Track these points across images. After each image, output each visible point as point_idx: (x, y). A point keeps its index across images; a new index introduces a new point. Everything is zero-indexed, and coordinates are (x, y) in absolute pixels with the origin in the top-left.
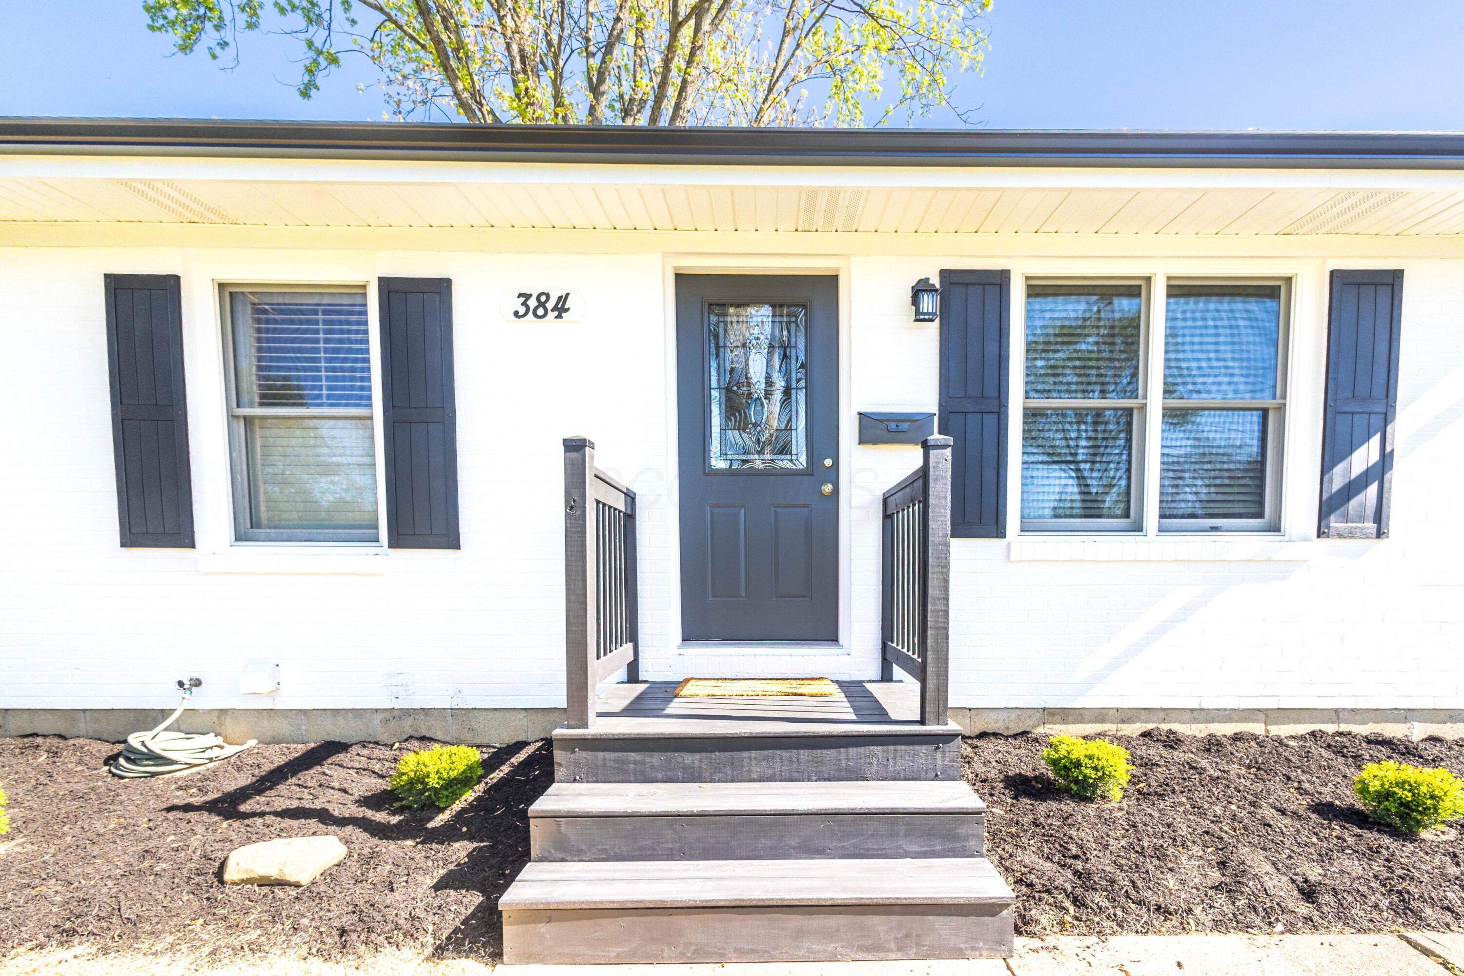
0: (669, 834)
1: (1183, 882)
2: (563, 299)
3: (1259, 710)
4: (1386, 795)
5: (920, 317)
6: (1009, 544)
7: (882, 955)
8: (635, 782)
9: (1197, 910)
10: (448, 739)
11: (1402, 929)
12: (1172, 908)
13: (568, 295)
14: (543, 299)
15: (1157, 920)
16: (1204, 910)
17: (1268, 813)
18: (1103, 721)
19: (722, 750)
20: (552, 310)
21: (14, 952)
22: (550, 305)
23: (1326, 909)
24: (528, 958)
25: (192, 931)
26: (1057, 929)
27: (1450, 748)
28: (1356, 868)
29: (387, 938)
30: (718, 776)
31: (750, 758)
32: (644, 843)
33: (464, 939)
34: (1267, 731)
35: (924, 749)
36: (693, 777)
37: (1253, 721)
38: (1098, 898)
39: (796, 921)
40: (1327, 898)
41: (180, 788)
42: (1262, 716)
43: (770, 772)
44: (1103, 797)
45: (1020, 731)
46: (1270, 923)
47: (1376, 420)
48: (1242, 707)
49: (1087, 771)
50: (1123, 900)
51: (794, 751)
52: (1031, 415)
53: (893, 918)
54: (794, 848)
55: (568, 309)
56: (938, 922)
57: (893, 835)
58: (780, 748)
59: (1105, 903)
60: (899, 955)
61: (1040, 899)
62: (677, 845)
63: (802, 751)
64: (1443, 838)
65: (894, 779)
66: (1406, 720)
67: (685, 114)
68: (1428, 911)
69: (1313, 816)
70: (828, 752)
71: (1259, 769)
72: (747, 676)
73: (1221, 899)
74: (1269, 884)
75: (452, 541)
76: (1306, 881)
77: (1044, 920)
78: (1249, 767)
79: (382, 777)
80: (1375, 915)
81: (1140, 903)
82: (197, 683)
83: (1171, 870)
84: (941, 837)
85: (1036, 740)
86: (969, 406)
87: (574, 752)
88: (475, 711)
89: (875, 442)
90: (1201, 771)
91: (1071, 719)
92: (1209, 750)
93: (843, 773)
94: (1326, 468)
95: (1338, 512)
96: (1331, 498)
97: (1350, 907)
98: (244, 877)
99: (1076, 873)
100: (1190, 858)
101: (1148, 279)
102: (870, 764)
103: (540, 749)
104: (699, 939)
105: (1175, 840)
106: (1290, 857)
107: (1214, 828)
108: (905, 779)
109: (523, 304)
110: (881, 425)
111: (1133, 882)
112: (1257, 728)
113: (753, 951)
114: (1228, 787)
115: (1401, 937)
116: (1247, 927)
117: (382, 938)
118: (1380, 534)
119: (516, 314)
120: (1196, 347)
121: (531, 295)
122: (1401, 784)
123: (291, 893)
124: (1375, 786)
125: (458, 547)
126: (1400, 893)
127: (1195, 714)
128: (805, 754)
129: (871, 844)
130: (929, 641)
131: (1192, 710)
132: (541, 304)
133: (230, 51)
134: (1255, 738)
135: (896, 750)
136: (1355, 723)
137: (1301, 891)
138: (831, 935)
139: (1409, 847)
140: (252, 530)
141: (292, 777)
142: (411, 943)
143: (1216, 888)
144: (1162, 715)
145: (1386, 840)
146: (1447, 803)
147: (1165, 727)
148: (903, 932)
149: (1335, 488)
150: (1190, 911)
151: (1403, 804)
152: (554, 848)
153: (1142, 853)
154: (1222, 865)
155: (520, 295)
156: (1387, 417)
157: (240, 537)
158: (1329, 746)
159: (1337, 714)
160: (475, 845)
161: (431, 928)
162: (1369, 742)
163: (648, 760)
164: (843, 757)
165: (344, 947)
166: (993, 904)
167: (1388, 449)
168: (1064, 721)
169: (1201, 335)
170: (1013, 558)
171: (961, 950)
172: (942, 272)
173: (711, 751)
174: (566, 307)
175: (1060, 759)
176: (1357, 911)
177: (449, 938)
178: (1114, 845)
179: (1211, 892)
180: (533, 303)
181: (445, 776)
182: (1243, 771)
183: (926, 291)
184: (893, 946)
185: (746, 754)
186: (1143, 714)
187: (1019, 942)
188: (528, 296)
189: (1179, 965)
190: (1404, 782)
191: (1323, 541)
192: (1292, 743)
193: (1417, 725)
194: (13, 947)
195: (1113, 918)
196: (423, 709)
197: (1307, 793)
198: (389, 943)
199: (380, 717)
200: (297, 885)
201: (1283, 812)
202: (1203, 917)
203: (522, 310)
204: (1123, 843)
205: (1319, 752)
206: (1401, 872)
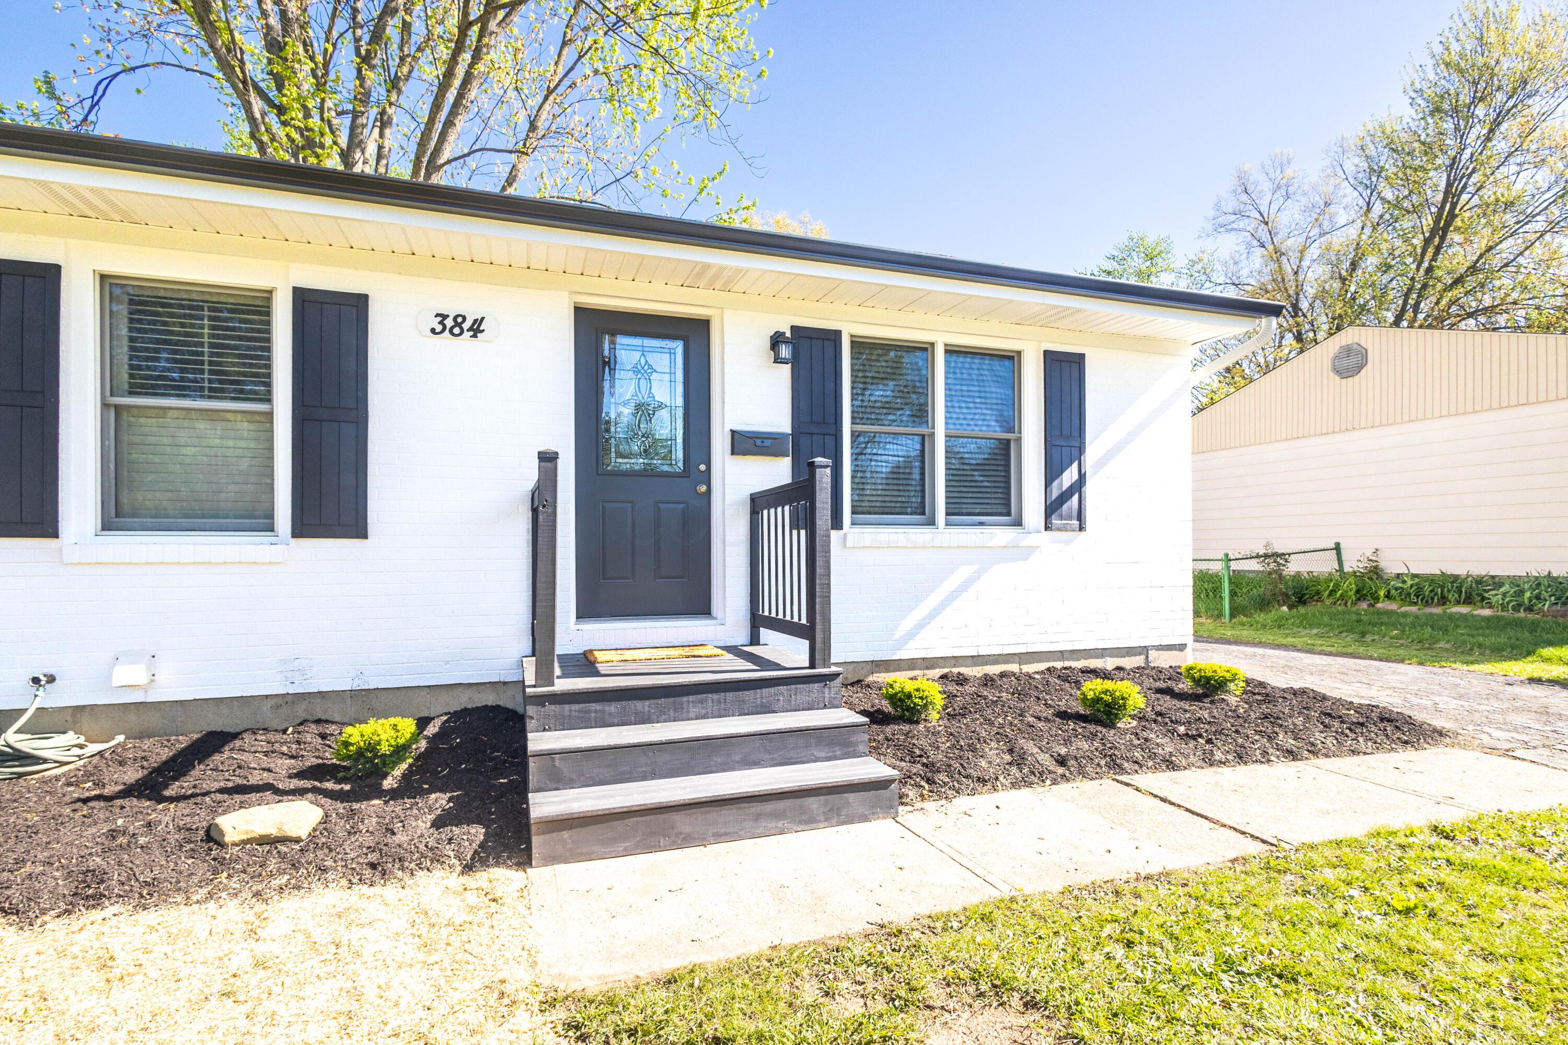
0: (643, 760)
1: (990, 763)
2: (478, 322)
3: (1015, 654)
4: (1097, 700)
5: (778, 360)
6: (845, 535)
7: (814, 825)
8: (596, 727)
9: (1001, 778)
10: (346, 720)
11: (1114, 777)
12: (987, 778)
13: (483, 318)
14: (460, 320)
15: (979, 787)
16: (1005, 777)
17: (1031, 719)
18: (913, 669)
19: (666, 696)
20: (468, 330)
21: (39, 921)
22: (466, 326)
23: (1072, 769)
24: (552, 859)
25: (220, 882)
26: (919, 799)
27: (1129, 674)
28: (1085, 745)
29: (417, 865)
30: (663, 717)
31: (688, 701)
32: (623, 769)
33: (488, 857)
34: (1021, 669)
35: (815, 686)
36: (644, 719)
37: (1012, 662)
38: (942, 777)
39: (757, 808)
40: (1072, 762)
41: (69, 784)
42: (1017, 659)
43: (704, 711)
44: (926, 720)
45: (855, 680)
46: (1043, 781)
47: (1075, 452)
48: (1005, 652)
49: (917, 700)
50: (957, 776)
51: (722, 694)
52: (855, 435)
53: (822, 798)
54: (738, 762)
55: (483, 330)
56: (851, 797)
57: (808, 746)
58: (712, 692)
59: (947, 780)
60: (826, 824)
61: (906, 783)
62: (649, 769)
63: (728, 694)
64: (1129, 726)
65: (795, 711)
66: (1102, 656)
67: (469, 104)
68: (1126, 765)
69: (1057, 719)
70: (747, 693)
71: (1020, 694)
72: (639, 646)
73: (1014, 770)
74: (1039, 759)
75: (359, 530)
76: (1059, 755)
77: (911, 794)
78: (1013, 694)
79: (292, 757)
80: (1098, 770)
81: (967, 777)
82: (51, 679)
83: (982, 756)
84: (840, 744)
85: (868, 686)
86: (814, 429)
87: (544, 706)
88: (376, 692)
89: (744, 454)
90: (985, 698)
91: (892, 668)
92: (986, 685)
93: (759, 709)
94: (1048, 484)
95: (1056, 513)
96: (1052, 503)
97: (1085, 766)
98: (245, 837)
99: (924, 765)
100: (991, 749)
101: (932, 344)
102: (778, 700)
103: (446, 721)
104: (687, 829)
105: (979, 740)
106: (1048, 743)
107: (1001, 731)
108: (803, 710)
109: (440, 323)
110: (751, 442)
111: (962, 765)
112: (1014, 668)
113: (726, 834)
114: (1003, 706)
115: (1113, 780)
116: (1030, 784)
117: (413, 865)
118: (1081, 528)
119: (433, 331)
120: (965, 393)
121: (448, 316)
122: (1105, 692)
123: (294, 847)
124: (1090, 695)
125: (365, 536)
126: (1110, 756)
127: (975, 659)
128: (730, 696)
129: (792, 754)
130: (818, 607)
131: (973, 657)
132: (459, 325)
134: (1014, 674)
135: (796, 689)
136: (1073, 660)
137: (1057, 761)
138: (778, 816)
139: (1112, 732)
140: (117, 520)
141: (199, 764)
142: (439, 866)
143: (1010, 764)
144: (953, 662)
145: (1099, 728)
146: (1130, 702)
147: (956, 670)
148: (828, 808)
149: (1053, 498)
150: (997, 779)
151: (1108, 705)
152: (549, 780)
153: (961, 749)
154: (1011, 751)
155: (437, 315)
156: (1081, 450)
157: (107, 526)
158: (1059, 676)
159: (1061, 655)
160: (448, 795)
161: (452, 854)
162: (1083, 672)
163: (607, 708)
164: (759, 696)
165: (384, 875)
166: (886, 780)
167: (1083, 472)
168: (887, 670)
169: (968, 385)
170: (849, 544)
171: (866, 816)
172: (793, 328)
173: (658, 698)
174: (481, 328)
175: (896, 694)
176: (1089, 769)
177: (473, 858)
178: (943, 747)
179: (1007, 767)
180: (449, 323)
181: (393, 743)
182: (1010, 696)
183: (784, 342)
184: (822, 818)
185: (685, 699)
186: (941, 662)
187: (901, 808)
188: (445, 317)
189: (997, 807)
190: (1107, 691)
191: (1049, 533)
192: (1037, 676)
193: (1108, 659)
194: (37, 917)
195: (953, 788)
196: (320, 693)
197: (1051, 706)
198: (420, 868)
199: (270, 703)
200: (297, 840)
201: (1039, 719)
202: (1004, 781)
203: (439, 328)
204: (948, 744)
205: (1054, 680)
206: (1109, 745)
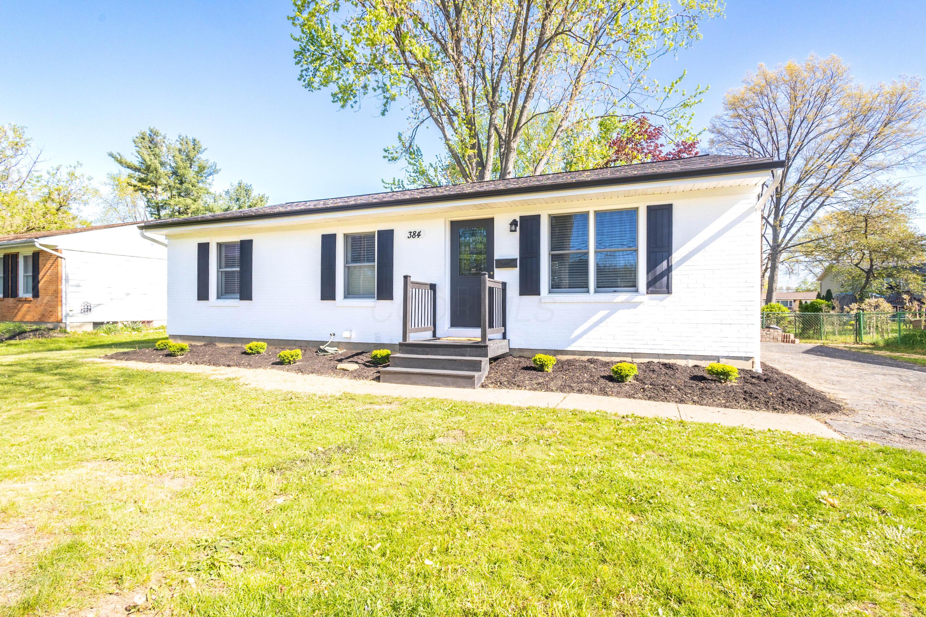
2: (419, 233)
3: (628, 353)
5: (514, 231)
6: (541, 298)
13: (421, 231)
19: (434, 348)
20: (417, 236)
22: (416, 234)
24: (384, 381)
30: (433, 354)
31: (440, 350)
35: (479, 349)
36: (428, 354)
37: (627, 357)
39: (432, 378)
42: (629, 355)
43: (444, 353)
47: (666, 256)
48: (622, 352)
52: (553, 256)
55: (421, 235)
56: (460, 380)
66: (686, 359)
75: (391, 298)
77: (490, 386)
82: (334, 334)
86: (529, 256)
89: (501, 268)
90: (586, 368)
93: (460, 355)
94: (649, 271)
95: (654, 286)
96: (651, 281)
98: (340, 369)
101: (588, 212)
109: (410, 235)
110: (505, 262)
115: (568, 394)
118: (669, 293)
119: (408, 237)
120: (610, 231)
121: (412, 232)
123: (347, 371)
125: (393, 299)
129: (457, 367)
132: (414, 234)
133: (358, 104)
135: (472, 349)
140: (348, 296)
144: (594, 354)
149: (652, 278)
152: (394, 365)
155: (410, 232)
156: (669, 253)
157: (345, 297)
167: (670, 265)
168: (562, 354)
169: (611, 227)
170: (542, 302)
171: (465, 387)
172: (521, 217)
177: (373, 379)
183: (515, 223)
186: (588, 353)
191: (649, 295)
193: (690, 360)
196: (383, 343)
199: (373, 345)
200: (349, 370)
